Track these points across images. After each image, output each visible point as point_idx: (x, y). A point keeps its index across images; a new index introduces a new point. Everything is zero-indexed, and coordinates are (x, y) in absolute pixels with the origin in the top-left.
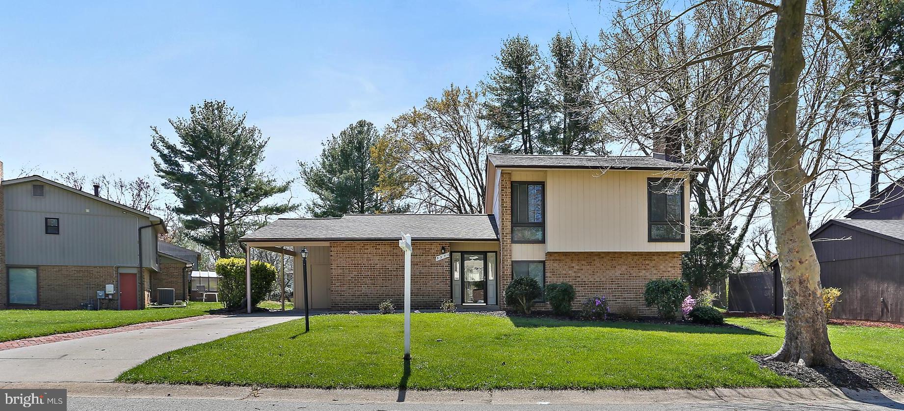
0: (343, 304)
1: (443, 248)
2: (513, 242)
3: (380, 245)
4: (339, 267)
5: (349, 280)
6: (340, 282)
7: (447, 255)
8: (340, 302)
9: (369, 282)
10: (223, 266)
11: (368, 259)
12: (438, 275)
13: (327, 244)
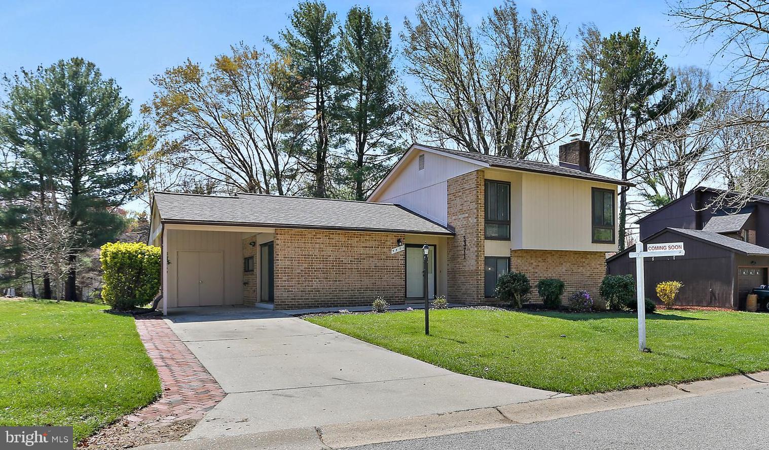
0: (291, 302)
1: (399, 241)
2: (486, 238)
3: (333, 234)
4: (286, 258)
5: (298, 273)
6: (288, 276)
7: (403, 248)
8: (287, 299)
9: (320, 275)
10: (129, 253)
11: (321, 250)
12: (393, 269)
13: (271, 230)
